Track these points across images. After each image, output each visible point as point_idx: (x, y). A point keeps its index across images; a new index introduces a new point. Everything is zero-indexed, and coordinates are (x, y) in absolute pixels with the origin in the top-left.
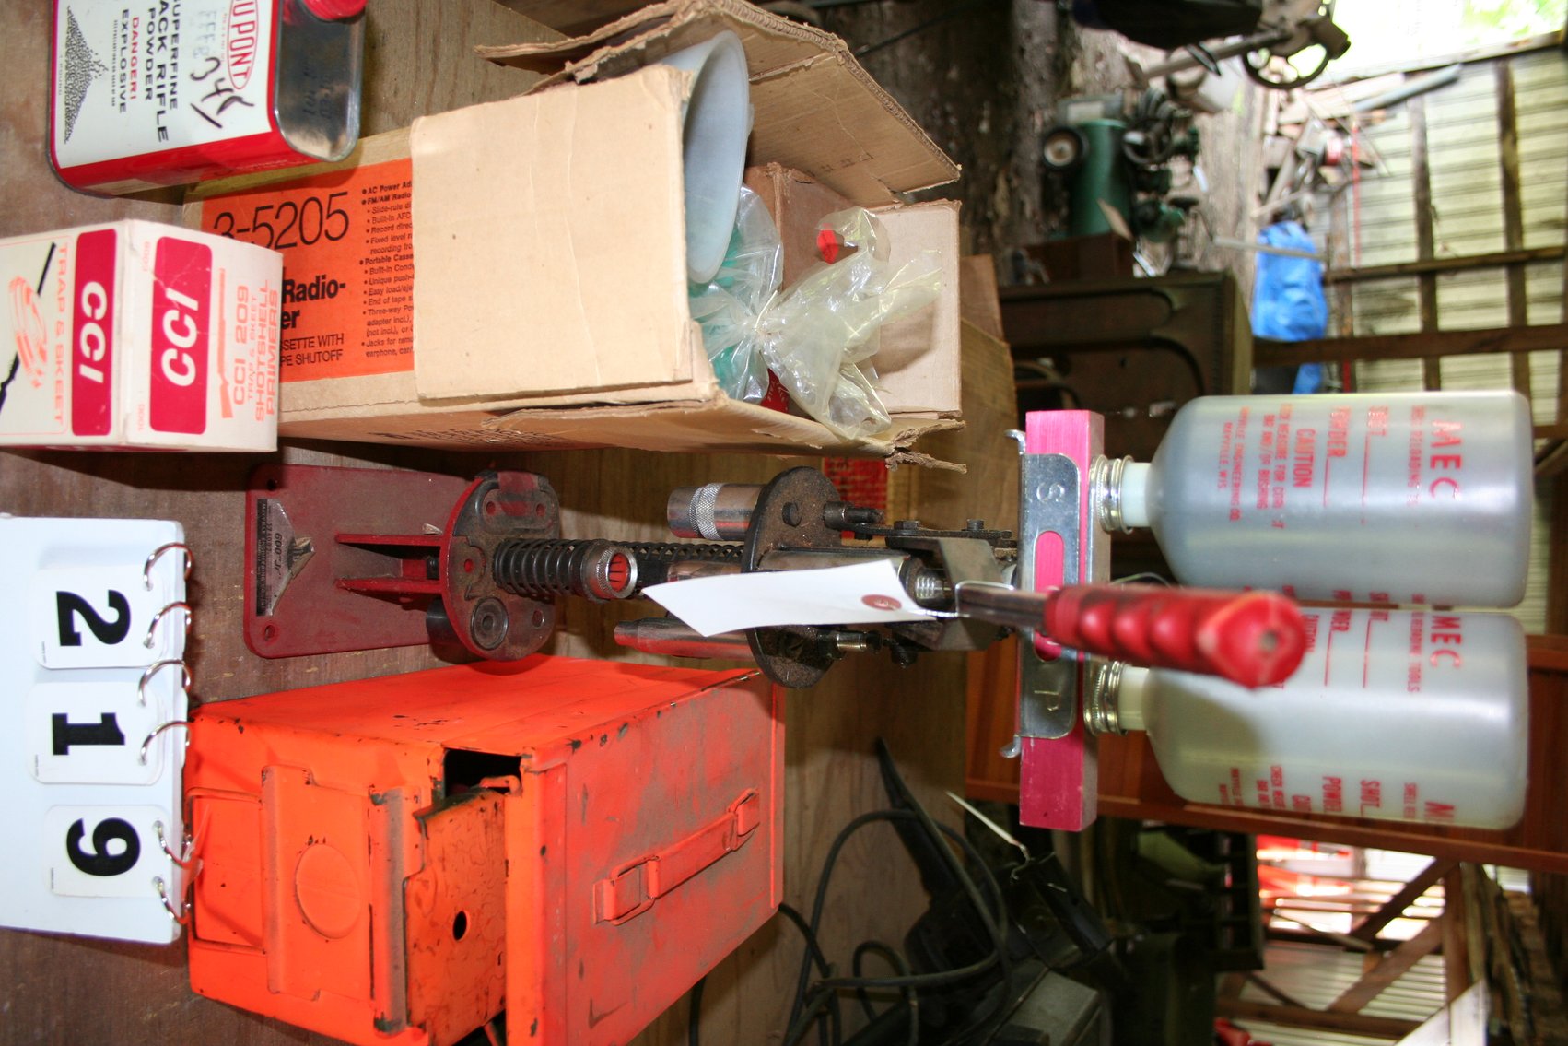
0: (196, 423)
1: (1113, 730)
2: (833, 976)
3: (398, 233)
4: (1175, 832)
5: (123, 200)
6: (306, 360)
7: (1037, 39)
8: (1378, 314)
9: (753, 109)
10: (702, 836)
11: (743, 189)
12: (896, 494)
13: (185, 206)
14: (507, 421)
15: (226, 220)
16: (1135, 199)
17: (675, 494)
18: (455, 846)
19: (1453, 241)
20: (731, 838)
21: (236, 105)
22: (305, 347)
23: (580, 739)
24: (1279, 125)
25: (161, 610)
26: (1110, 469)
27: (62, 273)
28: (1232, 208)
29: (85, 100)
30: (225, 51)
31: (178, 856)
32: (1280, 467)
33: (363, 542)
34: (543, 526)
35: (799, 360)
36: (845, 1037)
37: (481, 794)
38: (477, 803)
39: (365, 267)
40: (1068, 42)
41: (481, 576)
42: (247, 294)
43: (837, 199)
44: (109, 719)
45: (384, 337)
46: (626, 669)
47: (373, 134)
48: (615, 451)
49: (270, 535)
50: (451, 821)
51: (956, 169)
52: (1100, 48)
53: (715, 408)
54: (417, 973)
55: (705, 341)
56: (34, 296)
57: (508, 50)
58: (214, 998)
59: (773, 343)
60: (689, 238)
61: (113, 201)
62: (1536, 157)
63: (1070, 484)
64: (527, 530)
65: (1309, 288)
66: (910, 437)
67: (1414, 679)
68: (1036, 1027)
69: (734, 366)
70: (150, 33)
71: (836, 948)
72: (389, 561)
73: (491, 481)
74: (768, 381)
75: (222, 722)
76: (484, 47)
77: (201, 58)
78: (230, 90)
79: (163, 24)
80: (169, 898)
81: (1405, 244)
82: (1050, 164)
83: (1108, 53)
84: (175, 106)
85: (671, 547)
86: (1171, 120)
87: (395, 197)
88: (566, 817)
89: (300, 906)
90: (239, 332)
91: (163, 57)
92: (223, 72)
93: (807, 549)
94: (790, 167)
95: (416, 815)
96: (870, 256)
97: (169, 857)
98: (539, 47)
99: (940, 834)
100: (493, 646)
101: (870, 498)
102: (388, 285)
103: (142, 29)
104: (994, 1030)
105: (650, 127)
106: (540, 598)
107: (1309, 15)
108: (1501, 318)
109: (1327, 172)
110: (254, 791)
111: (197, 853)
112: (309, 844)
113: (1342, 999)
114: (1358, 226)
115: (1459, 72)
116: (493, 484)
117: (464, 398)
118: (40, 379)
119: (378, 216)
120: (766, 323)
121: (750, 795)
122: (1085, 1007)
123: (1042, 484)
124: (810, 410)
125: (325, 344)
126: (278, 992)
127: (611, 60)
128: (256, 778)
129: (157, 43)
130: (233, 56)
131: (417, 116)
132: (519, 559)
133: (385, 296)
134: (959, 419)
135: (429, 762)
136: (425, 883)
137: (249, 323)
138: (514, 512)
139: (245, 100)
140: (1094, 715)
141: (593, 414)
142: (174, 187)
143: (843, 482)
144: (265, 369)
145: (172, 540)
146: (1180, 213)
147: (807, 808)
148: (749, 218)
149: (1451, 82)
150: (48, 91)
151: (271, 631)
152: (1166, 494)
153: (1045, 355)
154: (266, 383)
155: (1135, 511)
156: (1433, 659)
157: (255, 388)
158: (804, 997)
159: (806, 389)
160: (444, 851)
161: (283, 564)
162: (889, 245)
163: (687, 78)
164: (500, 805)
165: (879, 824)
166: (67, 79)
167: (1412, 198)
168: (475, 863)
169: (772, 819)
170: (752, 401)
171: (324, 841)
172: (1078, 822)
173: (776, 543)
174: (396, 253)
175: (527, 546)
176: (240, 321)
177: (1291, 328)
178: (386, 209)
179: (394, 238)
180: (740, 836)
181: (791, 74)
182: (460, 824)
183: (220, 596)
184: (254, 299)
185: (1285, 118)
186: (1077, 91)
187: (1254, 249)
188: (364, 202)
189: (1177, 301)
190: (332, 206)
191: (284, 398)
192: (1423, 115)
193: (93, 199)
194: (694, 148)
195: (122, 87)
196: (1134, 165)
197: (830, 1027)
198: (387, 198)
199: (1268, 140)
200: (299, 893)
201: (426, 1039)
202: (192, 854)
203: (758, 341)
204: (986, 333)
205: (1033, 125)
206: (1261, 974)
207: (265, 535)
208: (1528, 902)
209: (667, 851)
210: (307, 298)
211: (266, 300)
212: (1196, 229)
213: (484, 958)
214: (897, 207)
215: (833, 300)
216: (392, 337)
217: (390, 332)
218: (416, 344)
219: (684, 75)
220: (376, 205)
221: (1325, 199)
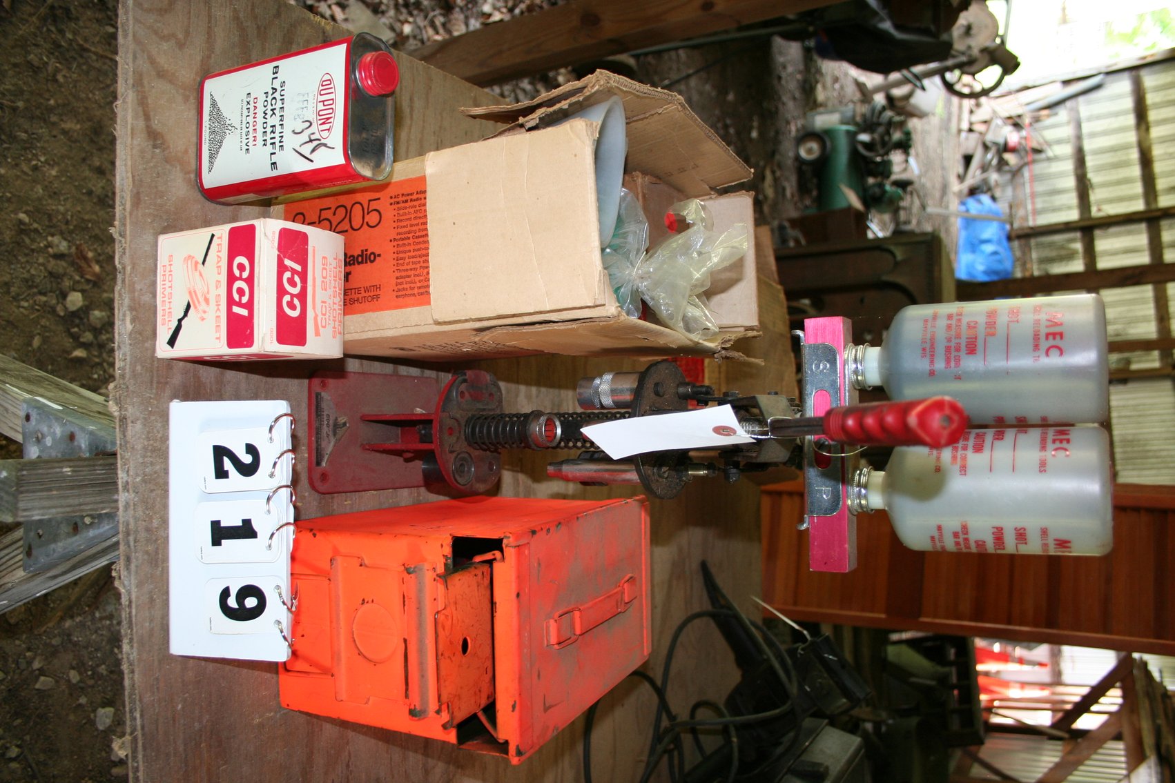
0: (301, 340)
1: (865, 510)
2: (679, 720)
6: (357, 302)
7: (790, 69)
8: (1051, 260)
10: (605, 599)
11: (623, 189)
13: (272, 208)
14: (484, 336)
15: (300, 217)
16: (867, 181)
17: (581, 382)
18: (462, 596)
19: (1104, 204)
20: (620, 604)
21: (323, 148)
22: (355, 294)
23: (536, 529)
24: (971, 124)
25: (279, 454)
26: (856, 351)
27: (219, 251)
28: (938, 186)
29: (223, 147)
30: (314, 116)
31: (289, 606)
32: (957, 344)
33: (377, 419)
34: (493, 406)
35: (664, 293)
36: (687, 768)
37: (475, 565)
38: (473, 571)
39: (393, 243)
40: (813, 70)
41: (458, 438)
42: (327, 261)
43: (677, 194)
44: (247, 522)
45: (408, 286)
47: (400, 161)
49: (323, 415)
50: (459, 580)
51: (750, 172)
52: (837, 73)
53: (618, 321)
54: (443, 673)
55: (609, 280)
56: (200, 266)
57: (481, 110)
59: (645, 284)
62: (1164, 140)
63: (833, 361)
64: (484, 410)
65: (999, 243)
66: (729, 340)
67: (1043, 467)
68: (819, 761)
69: (623, 296)
70: (265, 106)
71: (680, 706)
73: (463, 376)
75: (307, 530)
76: (464, 108)
77: (299, 121)
78: (319, 140)
79: (274, 101)
80: (285, 633)
81: (1069, 208)
82: (802, 159)
83: (842, 76)
84: (282, 149)
85: (581, 415)
86: (890, 124)
87: (411, 200)
88: (529, 576)
89: (356, 645)
90: (323, 284)
91: (274, 120)
92: (314, 129)
93: (670, 410)
94: (647, 174)
95: (436, 577)
96: (702, 228)
97: (285, 606)
98: (499, 109)
100: (466, 483)
102: (409, 254)
103: (260, 105)
104: (790, 764)
105: (575, 156)
106: (496, 451)
107: (988, 44)
108: (1144, 259)
109: (1008, 156)
110: (325, 574)
111: (299, 605)
112: (363, 604)
113: (1046, 775)
114: (1033, 195)
115: (1102, 80)
116: (464, 379)
117: (460, 320)
118: (205, 316)
119: (401, 212)
120: (640, 272)
121: (631, 578)
122: (852, 749)
123: (816, 362)
124: (671, 323)
125: (368, 291)
126: (342, 701)
127: (546, 115)
128: (327, 565)
129: (270, 113)
130: (320, 120)
131: (429, 150)
132: (481, 427)
133: (407, 260)
134: (758, 331)
135: (442, 546)
136: (447, 616)
137: (328, 278)
138: (476, 398)
139: (328, 145)
140: (852, 499)
141: (542, 328)
144: (336, 307)
145: (283, 412)
146: (900, 191)
147: (656, 607)
148: (625, 207)
149: (1097, 87)
150: (198, 143)
151: (324, 477)
152: (890, 365)
153: (805, 297)
154: (337, 315)
155: (873, 376)
156: (1054, 454)
157: (331, 318)
158: (658, 738)
159: (667, 311)
160: (456, 598)
161: (331, 433)
162: (713, 221)
163: (596, 127)
164: (485, 573)
165: (705, 619)
166: (210, 135)
167: (1072, 174)
168: (473, 607)
169: (644, 599)
170: (635, 316)
171: (373, 601)
172: (845, 567)
173: (650, 407)
174: (413, 234)
175: (485, 419)
176: (323, 277)
177: (986, 273)
178: (406, 208)
179: (411, 226)
180: (625, 603)
181: (650, 118)
182: (465, 582)
184: (330, 264)
185: (975, 118)
186: (821, 105)
187: (957, 215)
188: (391, 204)
189: (900, 254)
190: (370, 207)
191: (346, 325)
192: (1078, 112)
193: (221, 207)
195: (247, 139)
196: (864, 158)
197: (676, 761)
198: (406, 201)
199: (963, 135)
200: (355, 636)
202: (297, 605)
203: (635, 282)
204: (767, 280)
205: (790, 132)
207: (320, 415)
209: (586, 606)
210: (357, 263)
211: (336, 265)
212: (912, 202)
213: (479, 668)
214: (713, 196)
215: (681, 256)
216: (412, 285)
217: (411, 282)
218: (431, 289)
219: (595, 124)
220: (399, 205)
221: (1008, 177)
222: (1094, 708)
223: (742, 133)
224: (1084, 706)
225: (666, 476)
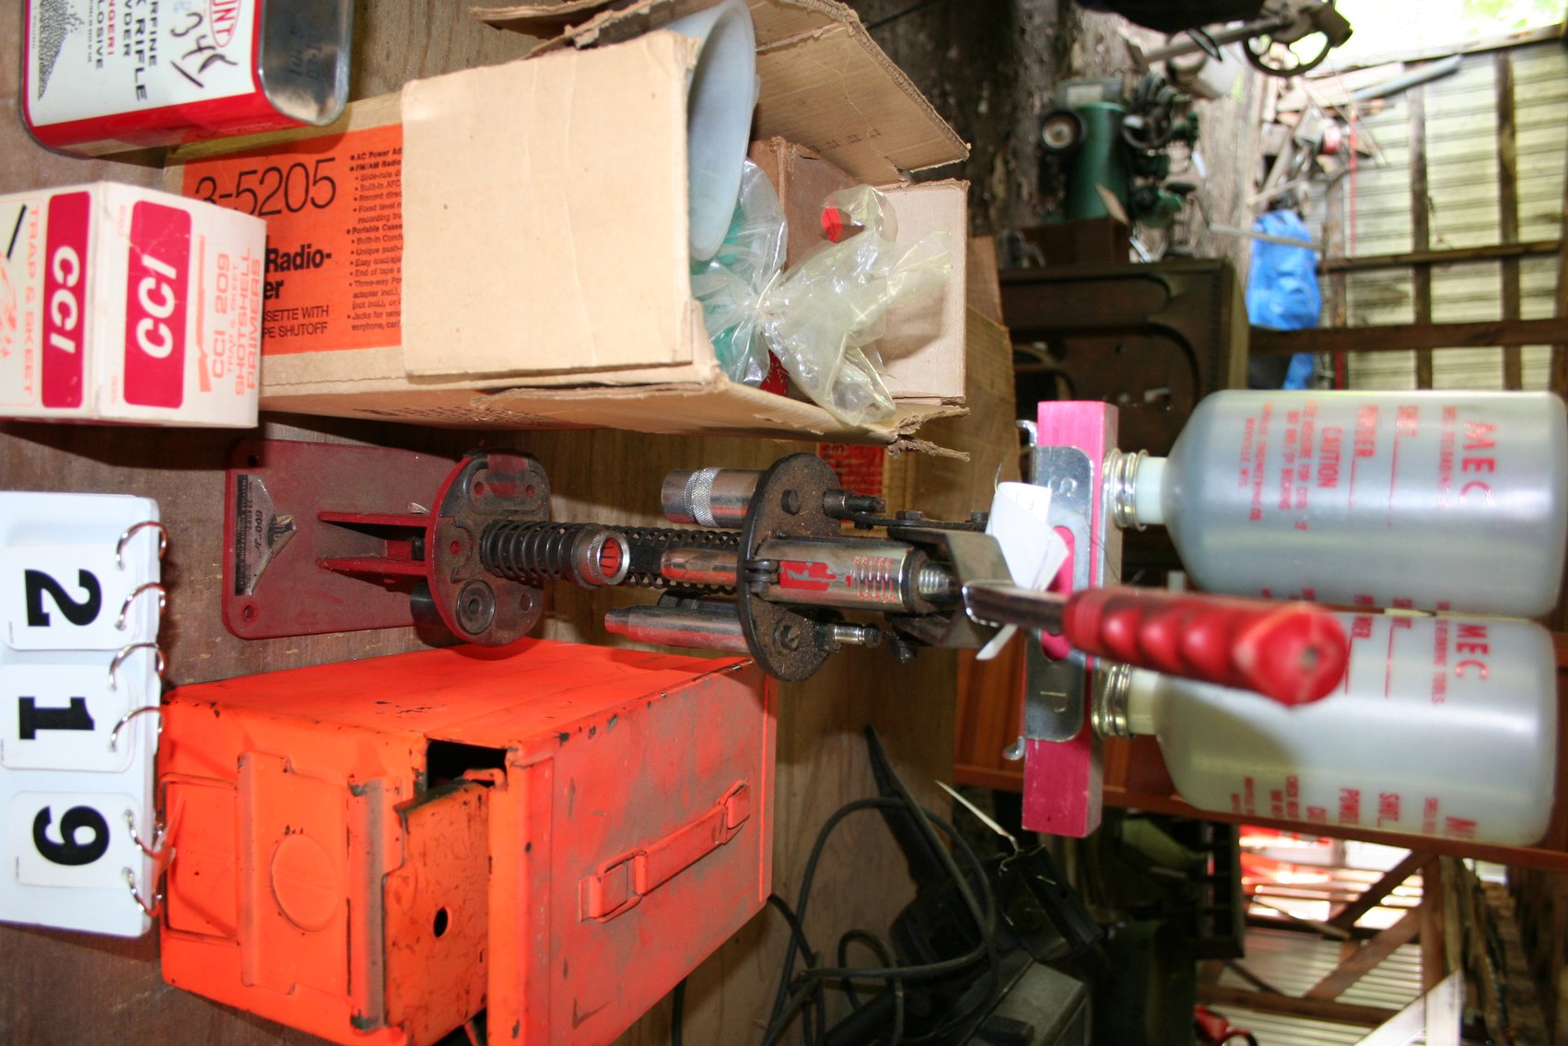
0: (172, 397)
1: (1121, 733)
2: (819, 966)
3: (387, 202)
4: (1161, 820)
5: (101, 162)
6: (289, 333)
7: (1038, 20)
8: (1371, 305)
9: (759, 79)
10: (692, 828)
11: (747, 163)
12: (892, 478)
13: (165, 169)
14: (496, 401)
15: (208, 185)
16: (1133, 184)
17: (669, 478)
18: (438, 840)
19: (1448, 233)
20: (721, 831)
21: (218, 64)
22: (288, 318)
23: (569, 731)
24: (1278, 113)
25: (134, 592)
26: (1125, 464)
27: (33, 236)
28: (1228, 195)
29: (61, 54)
30: (207, 6)
31: (149, 846)
32: (1304, 466)
33: (346, 521)
34: (533, 508)
35: (802, 342)
36: (829, 1026)
37: (465, 786)
38: (461, 796)
39: (352, 236)
40: (1069, 24)
41: (468, 559)
42: (228, 262)
43: (841, 176)
44: (78, 703)
45: (371, 310)
46: (616, 657)
47: (362, 98)
48: (608, 431)
49: (251, 512)
50: (433, 814)
51: (966, 148)
52: (1101, 30)
53: (716, 392)
54: (395, 973)
55: (705, 321)
56: (3, 260)
57: (506, 12)
58: (187, 989)
59: (775, 324)
60: (692, 213)
61: (90, 163)
62: (1533, 151)
63: (1083, 478)
64: (516, 512)
65: (1304, 277)
66: (913, 423)
67: (1439, 690)
68: (1022, 1019)
69: (734, 347)
71: (821, 937)
72: (373, 541)
73: (480, 460)
74: (769, 362)
75: (197, 705)
76: (481, 9)
77: (182, 13)
78: (211, 48)
80: (139, 890)
81: (1401, 235)
82: (1047, 145)
83: (1109, 35)
84: (155, 63)
85: (665, 533)
86: (1171, 105)
87: (384, 164)
88: (552, 812)
89: (275, 897)
90: (219, 302)
91: (142, 11)
92: (205, 28)
93: (806, 539)
94: (795, 142)
95: (397, 809)
96: (877, 236)
97: (139, 847)
98: (538, 10)
99: (928, 822)
100: (479, 631)
101: (865, 482)
102: (375, 255)
104: (980, 1020)
105: (653, 96)
106: (528, 582)
108: (1493, 312)
109: (1325, 161)
110: (229, 778)
111: (171, 842)
112: (287, 833)
113: (1319, 986)
114: (1354, 215)
115: (1458, 63)
116: (482, 463)
117: (453, 375)
118: (9, 347)
119: (367, 183)
120: (768, 303)
121: (741, 787)
122: (1069, 999)
123: (1054, 478)
124: (813, 395)
125: (309, 316)
126: (252, 985)
127: (613, 25)
128: (232, 765)
130: (217, 12)
131: (408, 79)
132: (507, 541)
133: (373, 267)
134: (962, 406)
135: (411, 753)
136: (405, 879)
137: (230, 291)
138: (502, 493)
139: (229, 58)
140: (1101, 717)
141: (587, 395)
142: (154, 148)
143: (838, 465)
144: (245, 341)
145: (146, 518)
146: (1177, 198)
147: (794, 795)
148: (752, 193)
149: (1451, 73)
150: (21, 45)
151: (250, 611)
152: (1183, 491)
153: (1039, 340)
154: (247, 355)
155: (1150, 508)
156: (1458, 670)
157: (235, 361)
158: (789, 986)
159: (808, 373)
160: (425, 846)
161: (263, 542)
162: (897, 225)
163: (693, 45)
164: (484, 798)
165: (866, 814)
166: (42, 32)
167: (1408, 189)
168: (457, 858)
169: (762, 812)
170: (752, 384)
171: (302, 832)
172: (1083, 829)
173: (774, 531)
174: (384, 222)
175: (516, 528)
176: (220, 290)
177: (1284, 317)
178: (374, 177)
179: (383, 207)
180: (729, 829)
181: (799, 45)
182: (443, 817)
183: (197, 575)
184: (235, 268)
185: (1283, 106)
186: (1077, 73)
187: (1250, 237)
188: (352, 169)
189: (1175, 287)
190: (319, 171)
191: (266, 372)
192: (1421, 105)
193: (68, 159)
194: (700, 120)
195: (99, 42)
196: (1132, 150)
197: (814, 1015)
198: (376, 165)
199: (1266, 127)
200: (275, 884)
201: (404, 1040)
202: (164, 845)
203: (759, 321)
204: (985, 317)
205: (1032, 107)
206: (1240, 962)
207: (245, 513)
208: (1505, 894)
209: (657, 845)
210: (292, 267)
211: (248, 270)
212: (1192, 217)
213: (465, 955)
214: (904, 185)
215: (838, 280)
216: (379, 310)
217: (377, 305)
218: (403, 318)
219: (690, 41)
220: (364, 172)
221: (1322, 188)
222: (1386, 900)
223: (967, 103)
224: (1372, 897)
225: (794, 645)
